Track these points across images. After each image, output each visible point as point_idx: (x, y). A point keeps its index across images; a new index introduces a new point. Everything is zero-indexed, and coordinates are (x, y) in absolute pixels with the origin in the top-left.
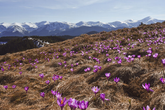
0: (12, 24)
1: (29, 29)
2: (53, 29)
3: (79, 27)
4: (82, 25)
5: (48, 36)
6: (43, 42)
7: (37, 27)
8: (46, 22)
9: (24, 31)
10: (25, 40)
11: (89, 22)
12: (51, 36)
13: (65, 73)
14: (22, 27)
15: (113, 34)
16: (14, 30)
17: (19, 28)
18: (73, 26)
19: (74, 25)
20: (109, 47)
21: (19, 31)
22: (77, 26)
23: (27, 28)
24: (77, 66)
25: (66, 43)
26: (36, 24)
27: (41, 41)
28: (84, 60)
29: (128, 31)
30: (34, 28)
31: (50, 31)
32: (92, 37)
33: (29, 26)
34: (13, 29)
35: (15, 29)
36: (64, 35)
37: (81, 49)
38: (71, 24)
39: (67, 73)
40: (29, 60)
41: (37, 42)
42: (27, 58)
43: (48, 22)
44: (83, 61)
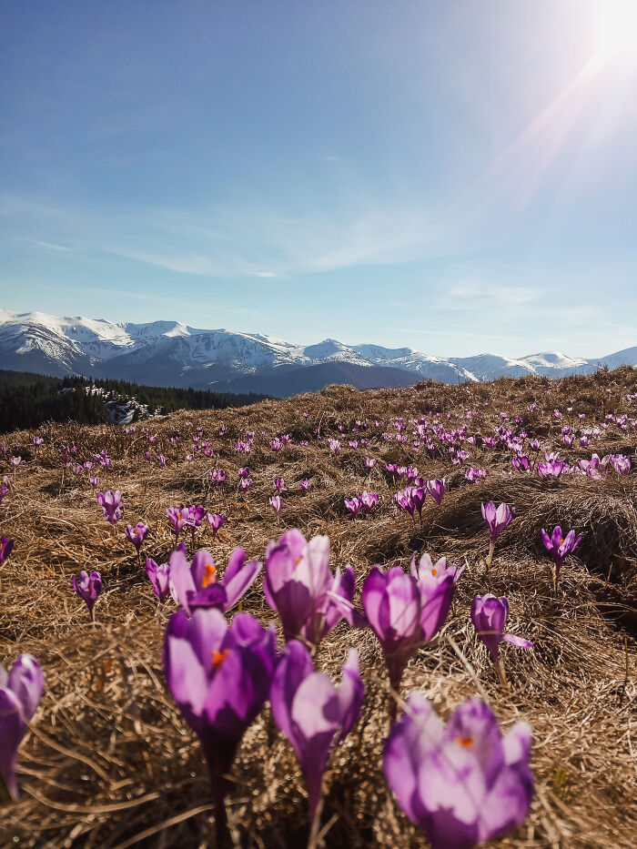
0: (20, 316)
1: (96, 347)
2: (202, 361)
3: (316, 362)
4: (333, 356)
5: (175, 390)
6: (151, 411)
7: (133, 342)
8: (173, 325)
9: (68, 355)
10: (70, 392)
11: (365, 346)
12: (191, 391)
13: (241, 521)
14: (61, 334)
15: (475, 393)
16: (23, 343)
17: (47, 339)
18: (294, 355)
19: (300, 352)
20: (463, 435)
21: (48, 351)
22: (308, 359)
23: (85, 343)
24: (303, 492)
25: (257, 412)
26: (130, 328)
27: (143, 408)
28: (341, 474)
29: (547, 386)
30: (117, 348)
31: (187, 368)
32: (377, 398)
33: (96, 335)
34: (20, 340)
35: (29, 338)
36: (247, 393)
37: (322, 434)
38: (285, 349)
39: (249, 521)
40: (64, 451)
41: (122, 408)
42: (58, 445)
43: (185, 325)
44: (333, 476)
